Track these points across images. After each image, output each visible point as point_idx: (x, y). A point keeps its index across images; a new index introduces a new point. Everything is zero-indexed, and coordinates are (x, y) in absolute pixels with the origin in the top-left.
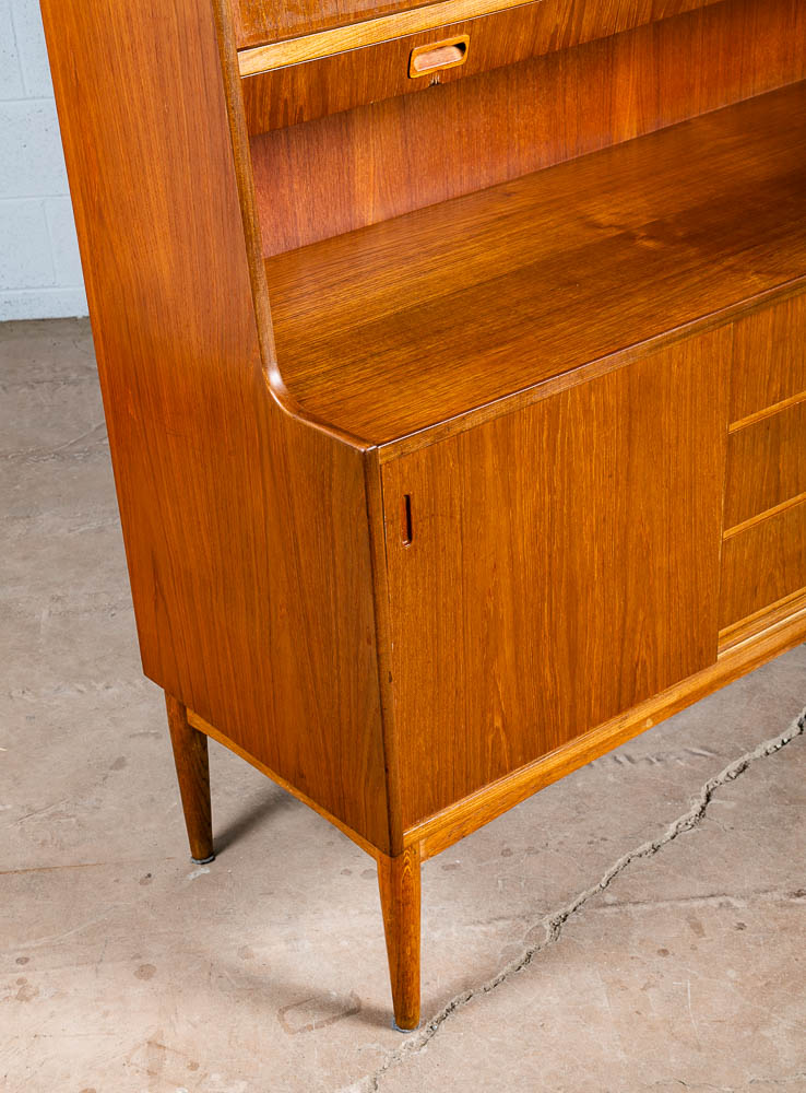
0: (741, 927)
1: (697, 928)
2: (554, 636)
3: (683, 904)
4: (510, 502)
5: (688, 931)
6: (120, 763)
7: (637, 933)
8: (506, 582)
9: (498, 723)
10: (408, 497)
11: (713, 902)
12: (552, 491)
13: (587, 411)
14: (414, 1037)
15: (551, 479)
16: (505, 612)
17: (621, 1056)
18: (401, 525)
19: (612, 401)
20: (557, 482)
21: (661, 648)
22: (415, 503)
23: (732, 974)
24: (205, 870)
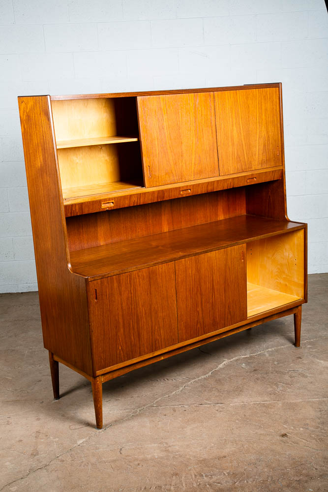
0: (185, 410)
1: (175, 411)
2: (134, 329)
3: (173, 407)
4: (121, 294)
5: (172, 411)
6: (40, 381)
7: (160, 412)
8: (121, 313)
9: (120, 348)
10: (96, 290)
11: (180, 406)
12: (131, 294)
13: (139, 276)
14: (100, 430)
15: (131, 291)
16: (121, 320)
17: (150, 433)
18: (94, 295)
19: (145, 274)
20: (132, 291)
21: (163, 337)
22: (98, 291)
23: (180, 419)
24: (57, 401)
